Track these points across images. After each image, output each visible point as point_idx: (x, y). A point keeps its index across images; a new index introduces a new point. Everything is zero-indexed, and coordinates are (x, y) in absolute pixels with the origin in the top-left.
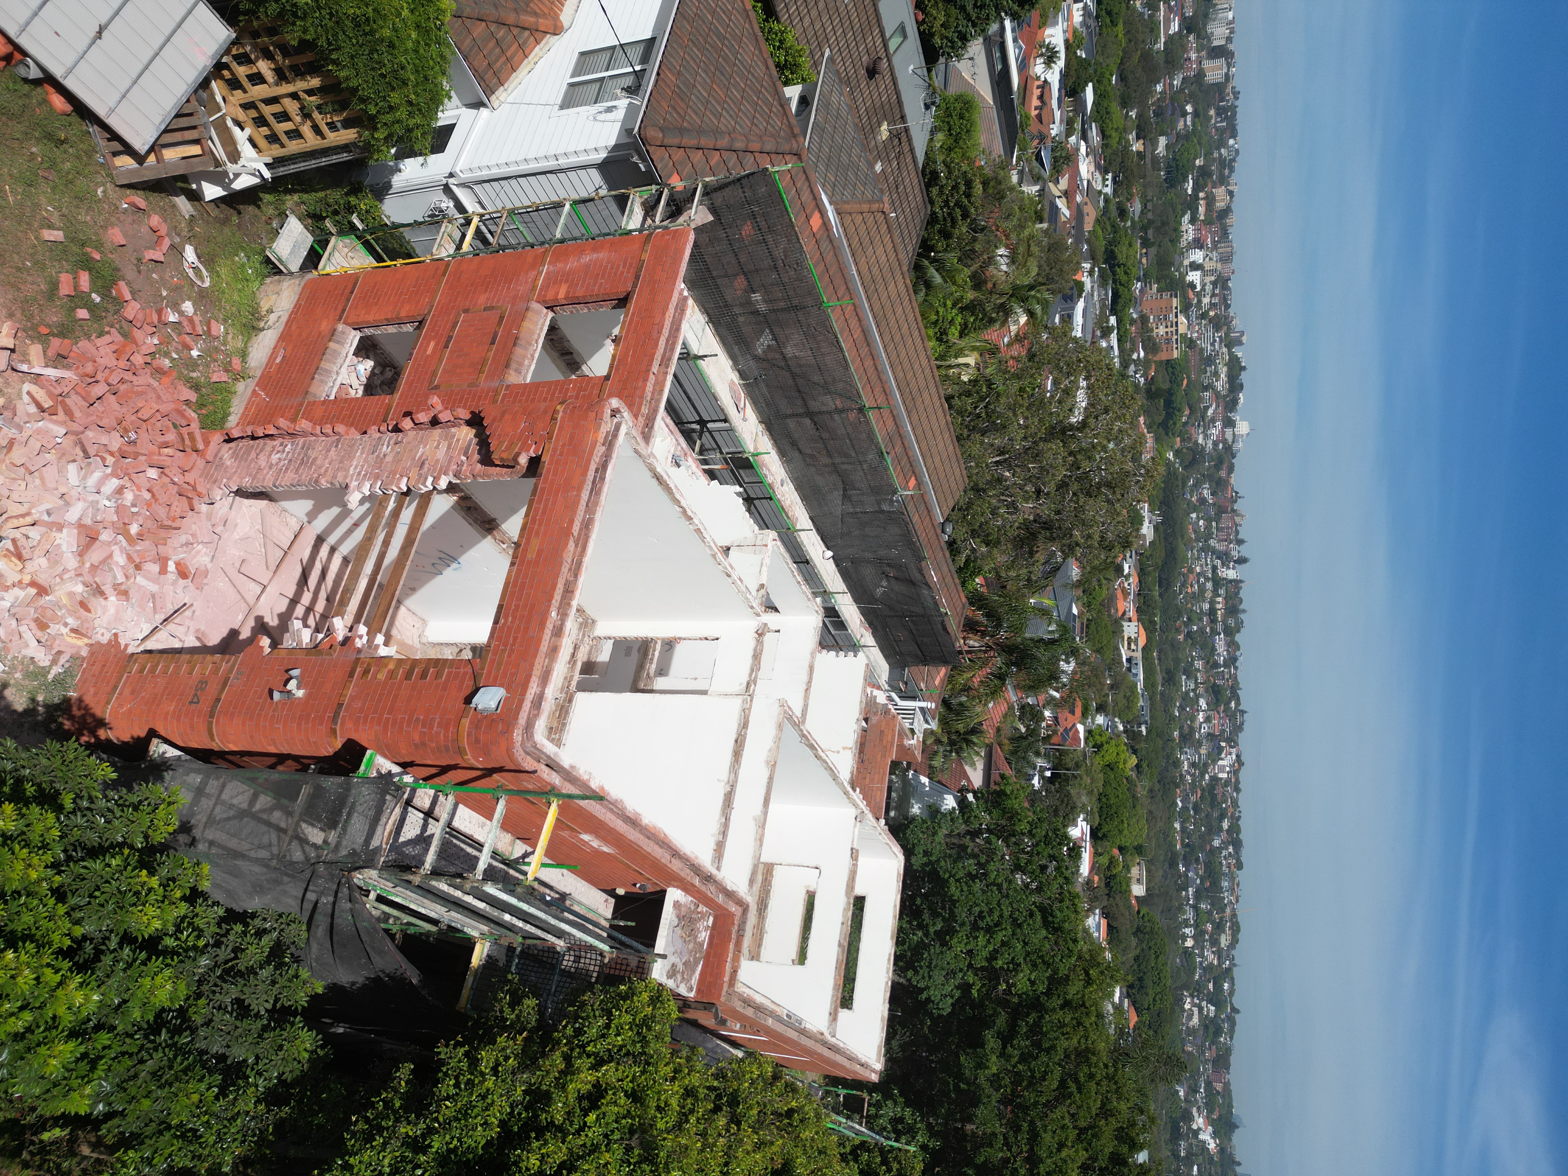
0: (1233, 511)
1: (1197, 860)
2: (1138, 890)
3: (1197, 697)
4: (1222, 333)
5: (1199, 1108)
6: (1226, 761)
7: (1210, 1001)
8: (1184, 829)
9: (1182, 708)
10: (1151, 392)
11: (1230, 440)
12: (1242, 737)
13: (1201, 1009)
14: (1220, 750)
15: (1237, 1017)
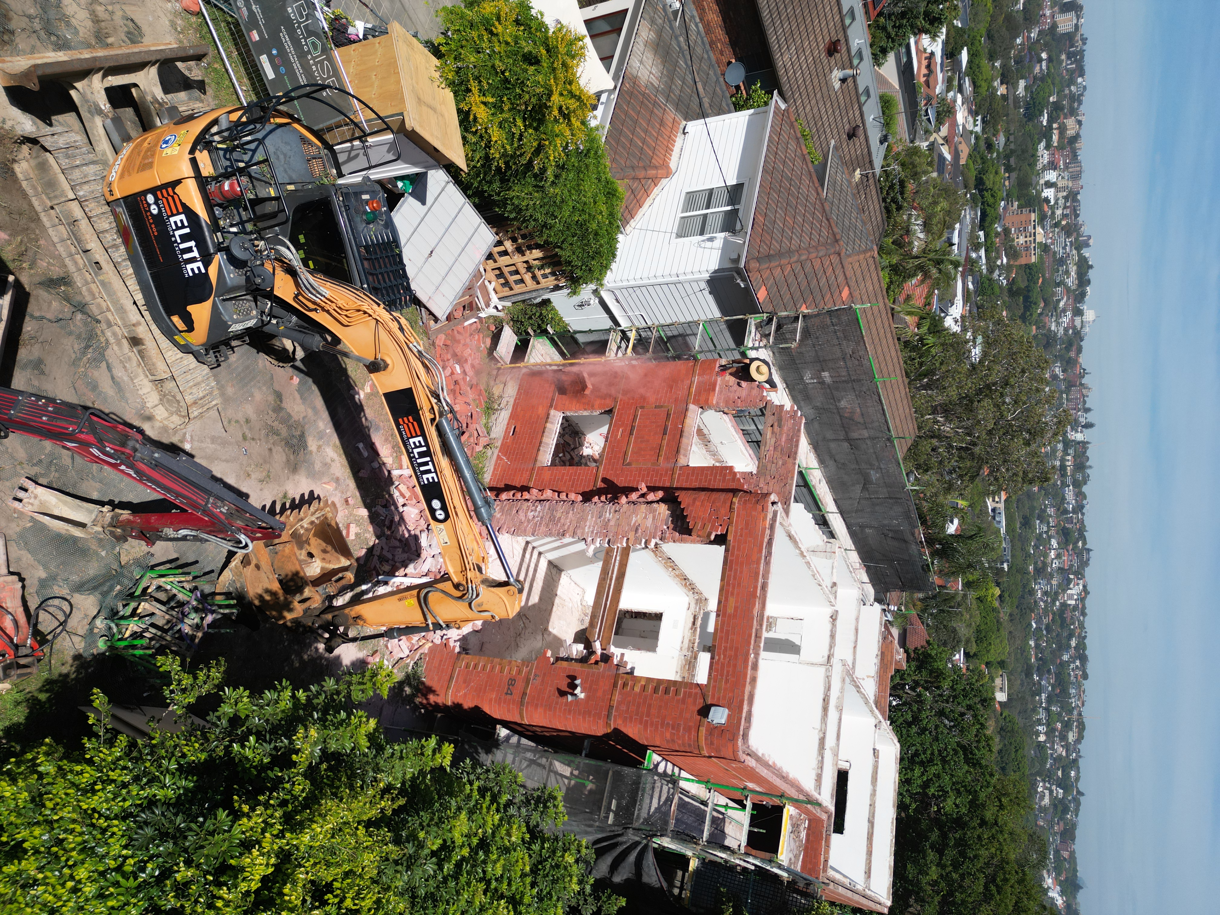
0: (1081, 384)
1: (1049, 671)
2: (1001, 697)
3: (1050, 538)
4: (1072, 239)
5: (1048, 871)
6: (1075, 590)
7: (1059, 786)
8: (1037, 646)
9: (1036, 547)
10: (1013, 291)
11: (1079, 327)
12: (1088, 571)
13: (1051, 792)
14: (1069, 581)
15: (1082, 799)
